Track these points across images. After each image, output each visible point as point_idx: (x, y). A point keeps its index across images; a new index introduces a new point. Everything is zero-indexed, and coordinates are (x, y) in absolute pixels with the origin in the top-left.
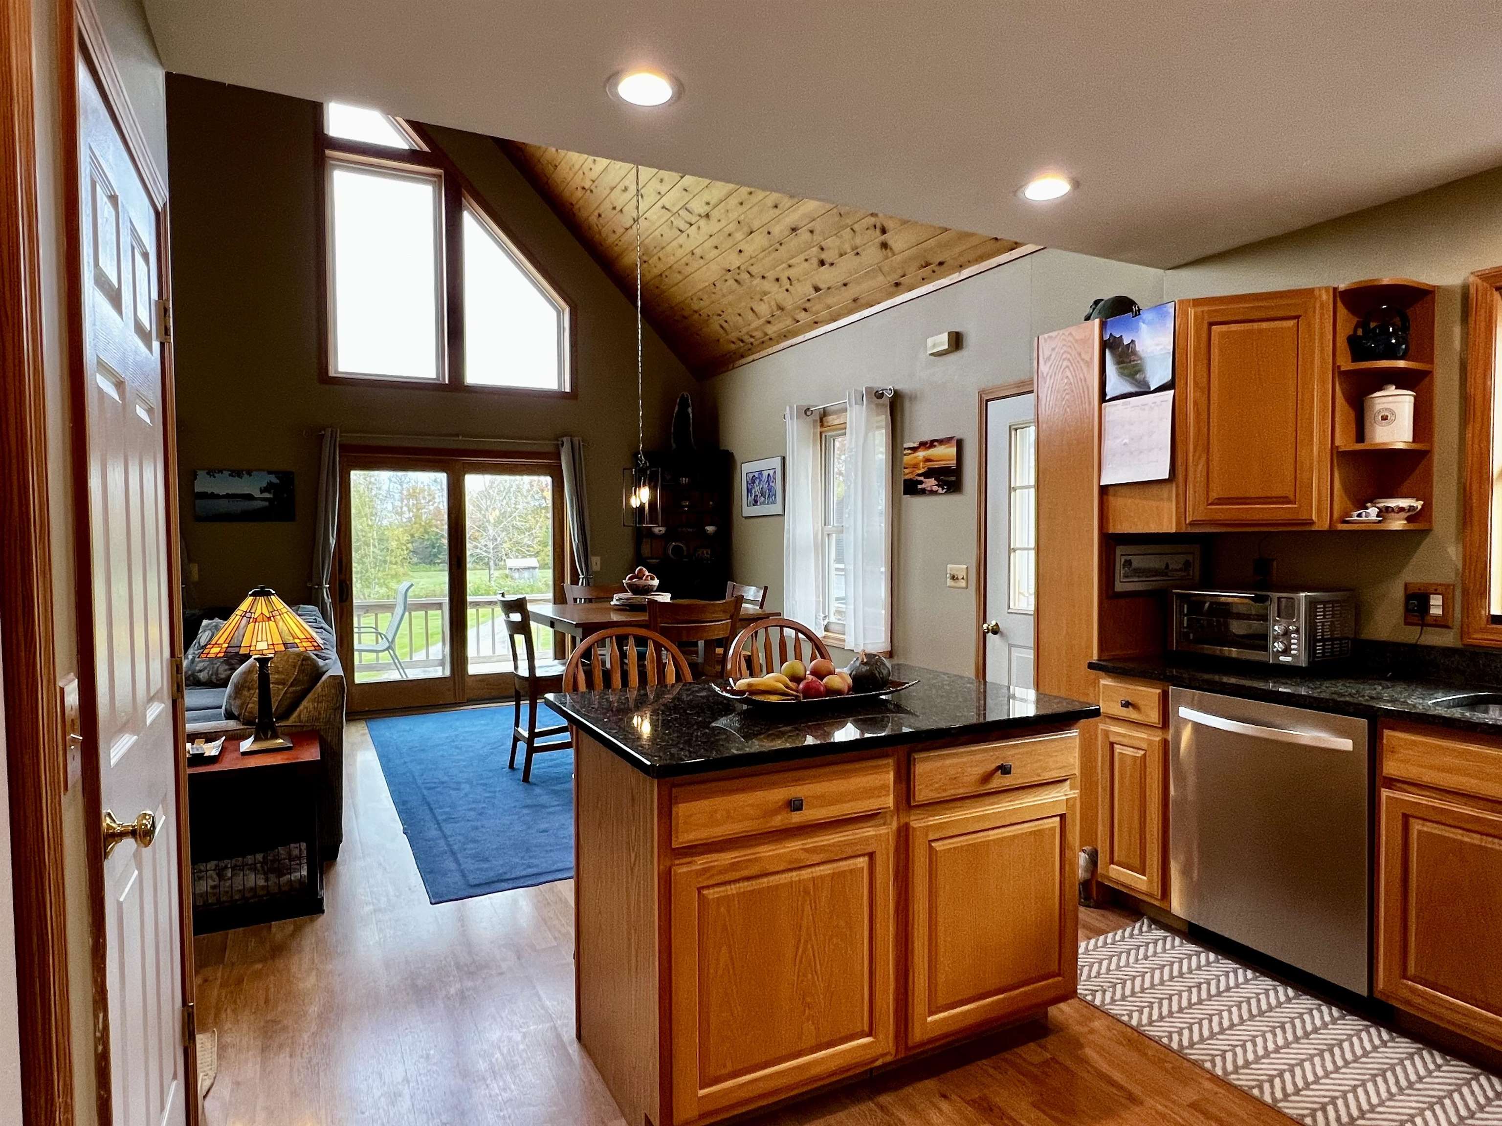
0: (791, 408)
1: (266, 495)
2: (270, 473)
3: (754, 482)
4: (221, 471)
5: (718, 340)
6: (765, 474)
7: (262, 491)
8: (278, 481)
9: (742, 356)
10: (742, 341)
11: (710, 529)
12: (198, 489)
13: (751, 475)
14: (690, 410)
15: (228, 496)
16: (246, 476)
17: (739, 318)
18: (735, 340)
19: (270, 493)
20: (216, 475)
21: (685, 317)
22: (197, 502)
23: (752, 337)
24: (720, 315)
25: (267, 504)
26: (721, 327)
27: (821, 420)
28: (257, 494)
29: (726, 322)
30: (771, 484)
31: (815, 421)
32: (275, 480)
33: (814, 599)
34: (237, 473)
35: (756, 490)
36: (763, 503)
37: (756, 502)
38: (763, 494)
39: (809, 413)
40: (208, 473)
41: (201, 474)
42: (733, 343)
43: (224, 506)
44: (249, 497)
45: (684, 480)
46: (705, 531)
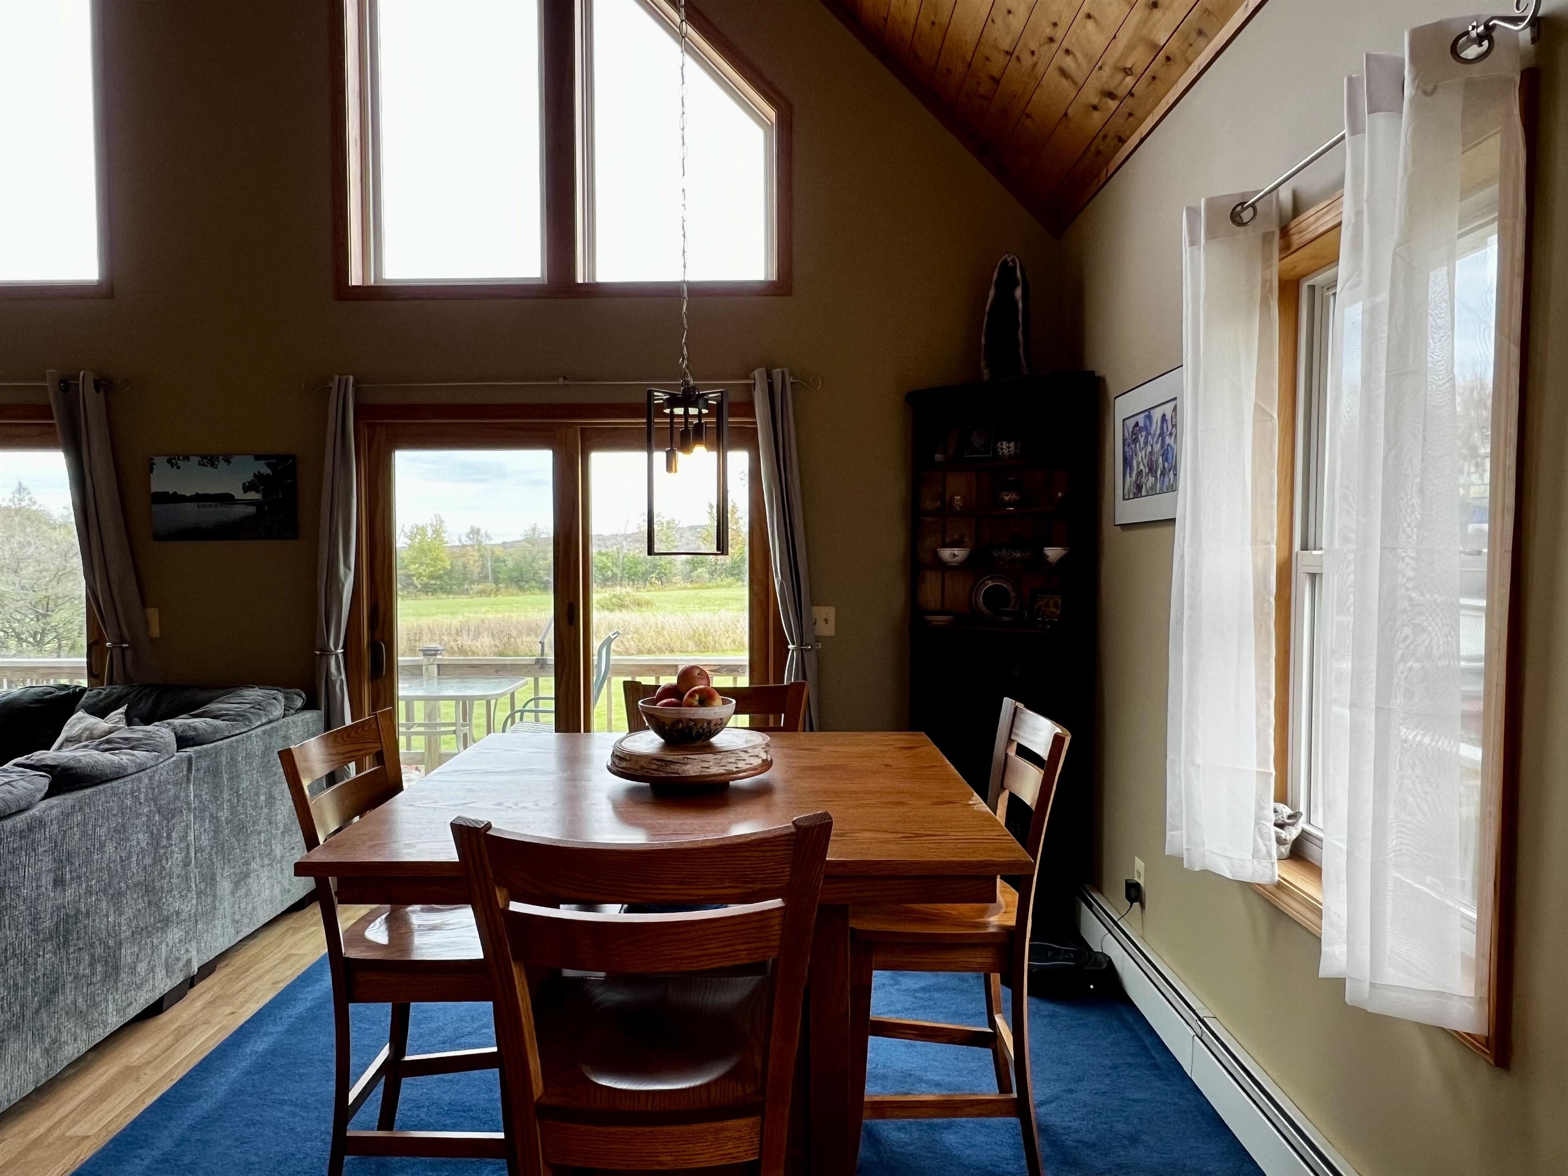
0: (1193, 212)
1: (253, 496)
2: (258, 458)
3: (1135, 440)
4: (186, 458)
5: (1066, 114)
6: (1157, 415)
7: (246, 489)
8: (269, 472)
9: (1122, 140)
10: (1111, 95)
11: (1053, 553)
12: (156, 487)
13: (1131, 423)
14: (1018, 293)
15: (198, 498)
16: (222, 464)
17: (1090, 24)
18: (1095, 100)
19: (257, 491)
20: (180, 463)
21: (996, 81)
22: (156, 508)
23: (1127, 71)
24: (1051, 40)
25: (252, 510)
26: (1063, 72)
27: (1285, 232)
28: (239, 494)
29: (1067, 52)
30: (1168, 440)
31: (1266, 238)
32: (266, 471)
33: (1255, 768)
34: (210, 460)
35: (1140, 460)
36: (1152, 492)
37: (1138, 490)
38: (1152, 469)
39: (1247, 215)
40: (169, 461)
41: (160, 463)
42: (1095, 108)
43: (190, 514)
44: (226, 499)
45: (1006, 448)
46: (1044, 557)
